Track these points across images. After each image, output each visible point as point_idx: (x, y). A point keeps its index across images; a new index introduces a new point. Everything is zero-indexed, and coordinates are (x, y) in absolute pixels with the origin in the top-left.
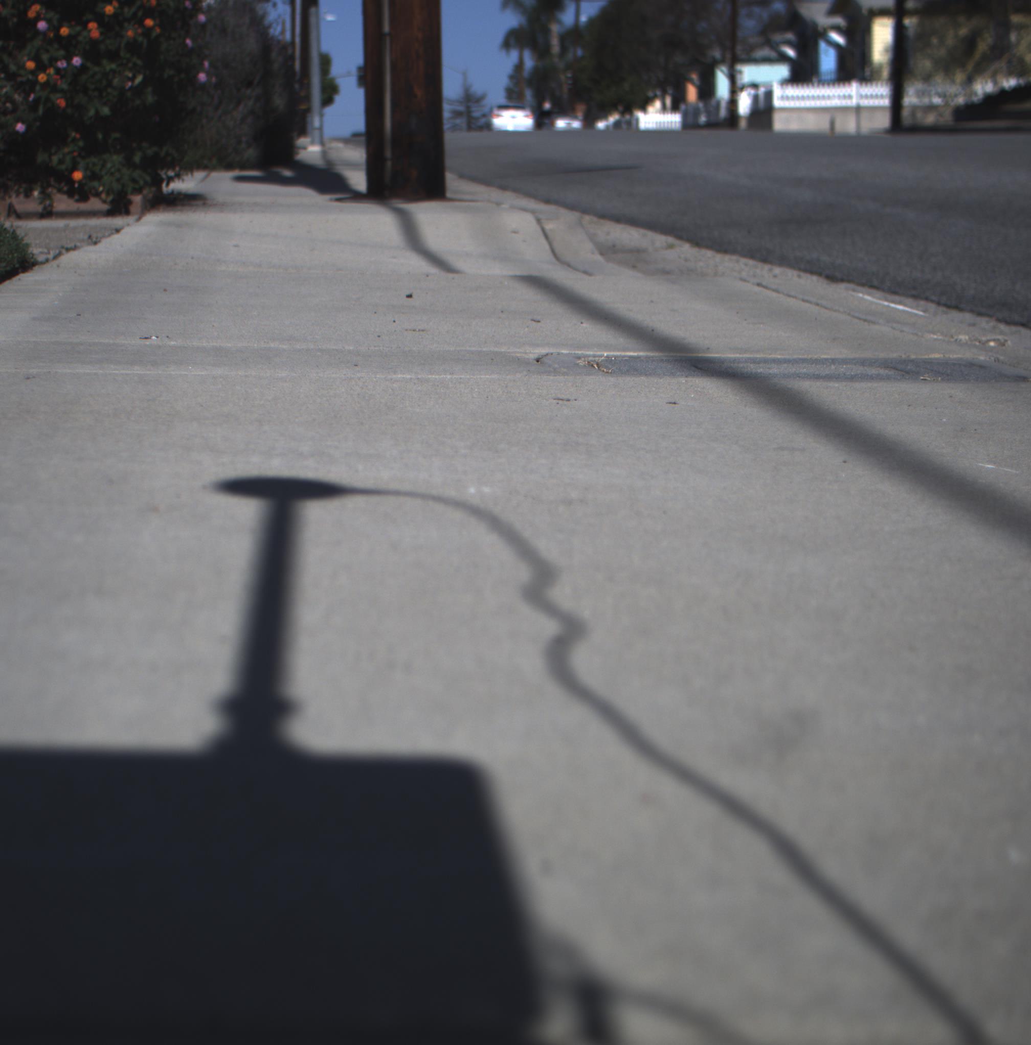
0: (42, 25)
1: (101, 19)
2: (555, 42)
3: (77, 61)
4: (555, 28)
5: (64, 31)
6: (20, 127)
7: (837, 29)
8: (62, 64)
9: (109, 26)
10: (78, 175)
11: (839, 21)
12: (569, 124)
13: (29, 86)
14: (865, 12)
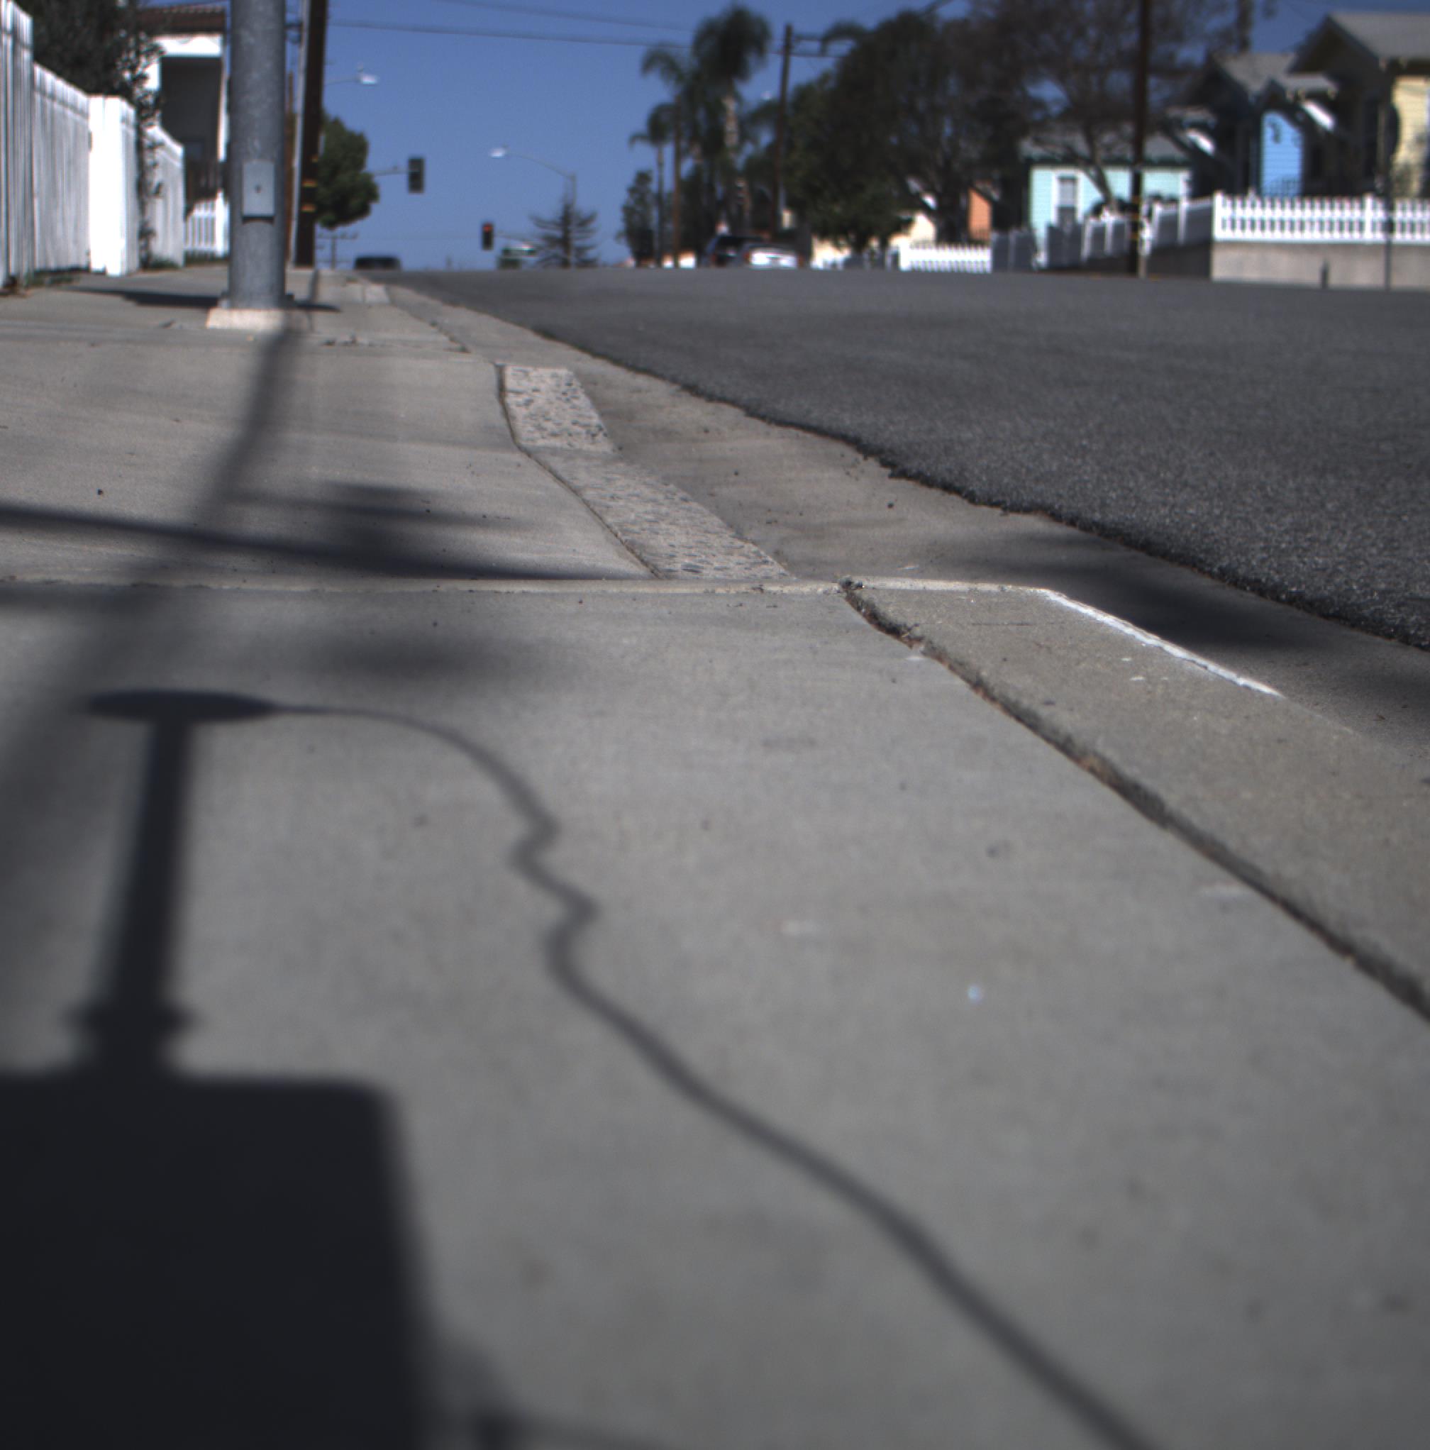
2: (731, 127)
4: (731, 105)
7: (1320, 98)
11: (1321, 82)
12: (772, 259)
14: (1383, 65)
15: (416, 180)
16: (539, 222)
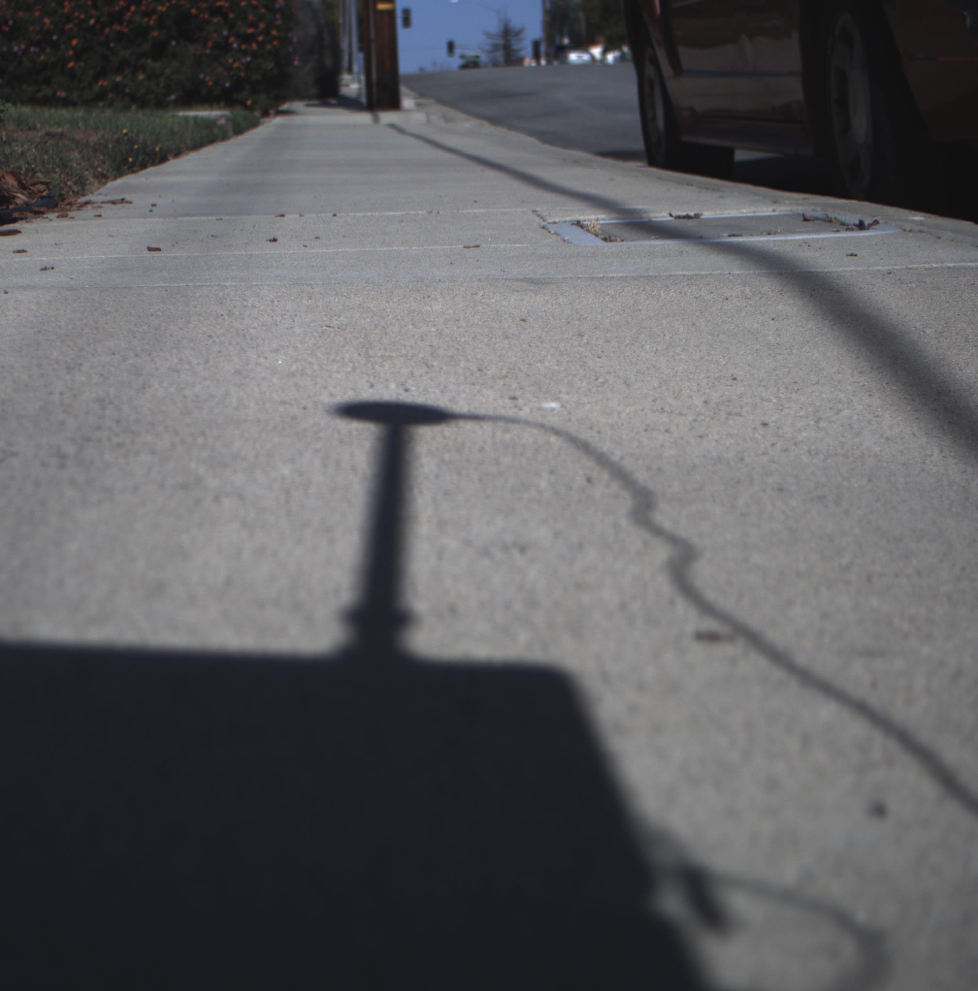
0: (235, 46)
1: (258, 43)
3: (249, 59)
5: (244, 47)
6: (227, 85)
8: (243, 60)
9: (261, 45)
10: (249, 103)
13: (229, 69)
15: (407, 22)
16: (489, 35)
